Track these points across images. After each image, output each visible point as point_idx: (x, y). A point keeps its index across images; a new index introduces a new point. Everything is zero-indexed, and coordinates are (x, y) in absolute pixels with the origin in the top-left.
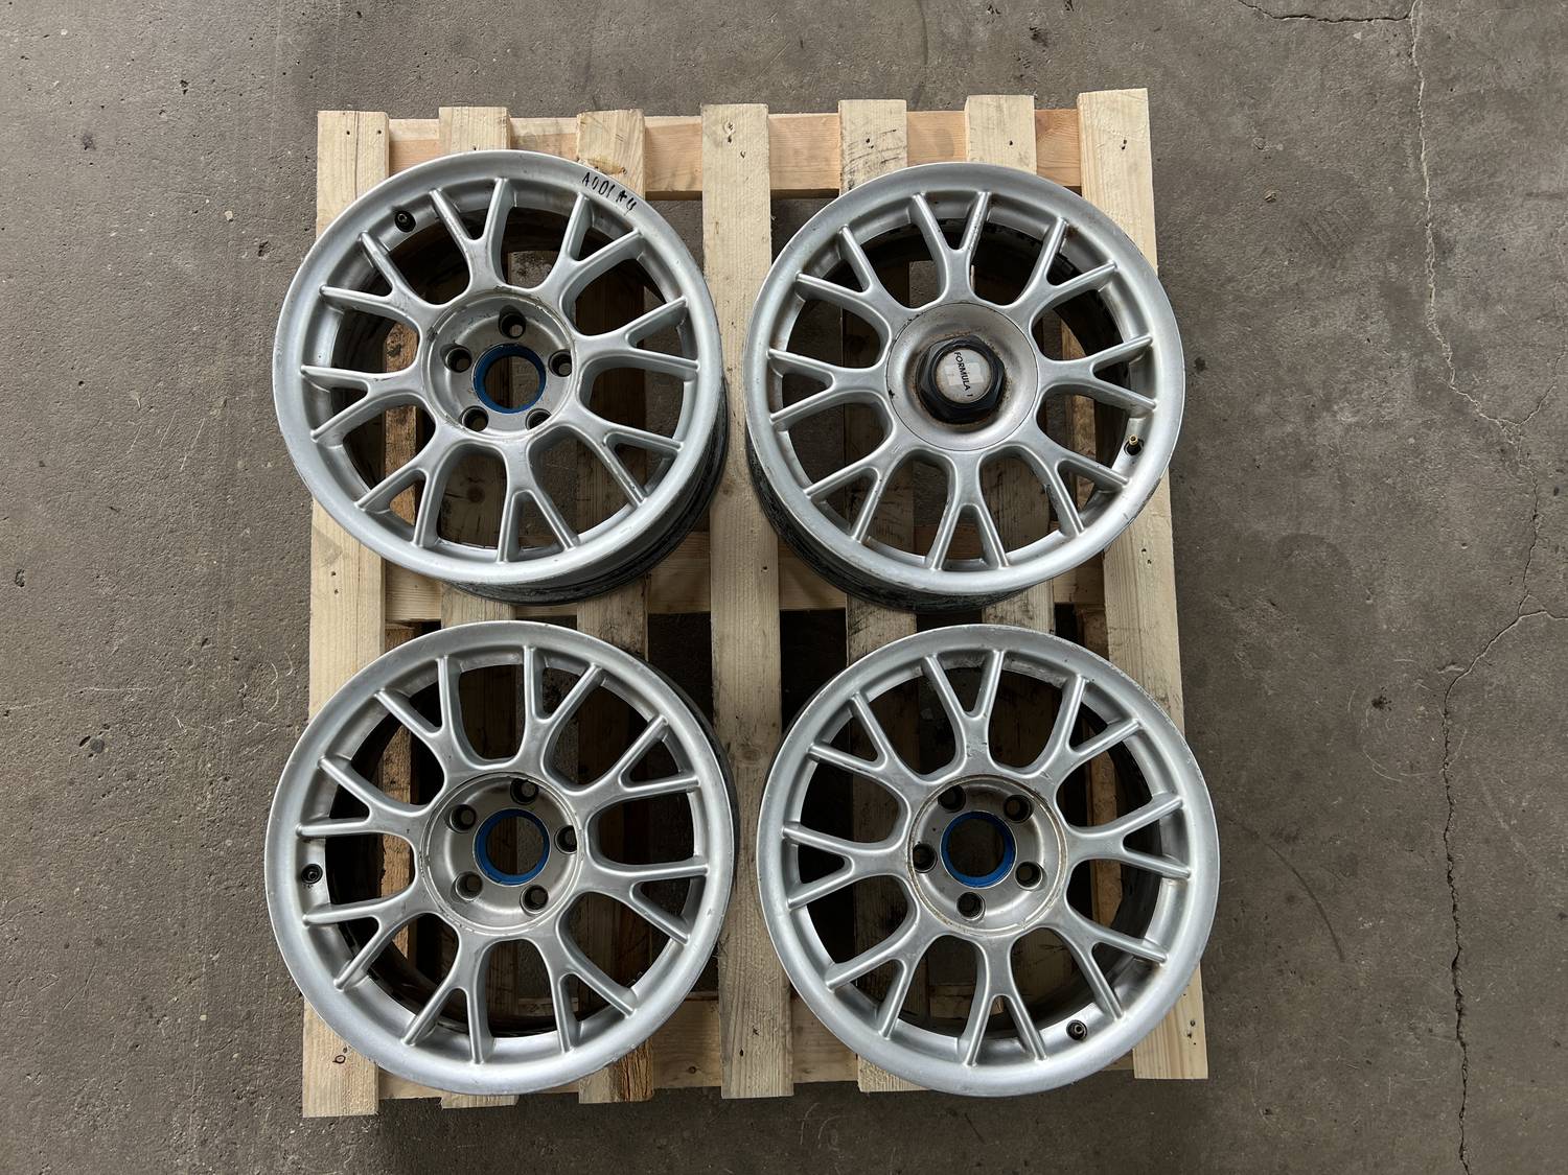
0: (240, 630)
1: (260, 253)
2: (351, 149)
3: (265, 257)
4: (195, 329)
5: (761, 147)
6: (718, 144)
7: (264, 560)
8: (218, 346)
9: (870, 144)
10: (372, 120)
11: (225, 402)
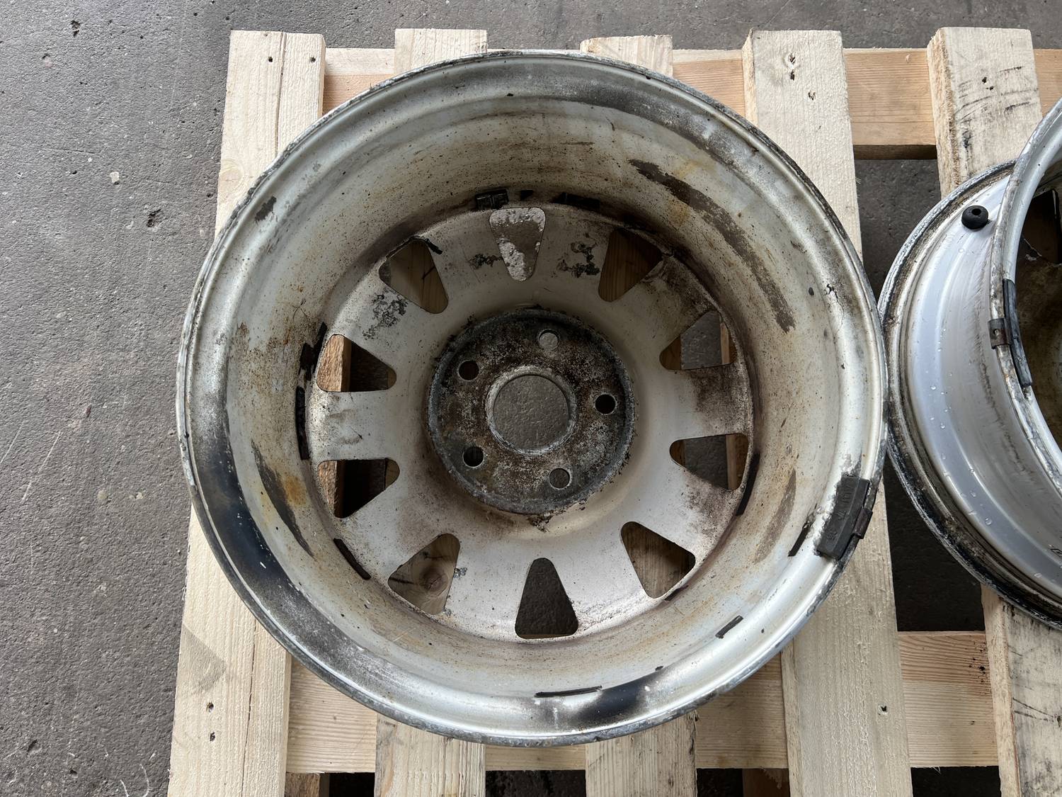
0: (81, 729)
1: (150, 223)
2: (273, 81)
3: (156, 228)
4: (58, 316)
5: (835, 87)
6: (777, 82)
7: (121, 630)
8: (86, 338)
9: (988, 84)
10: (305, 44)
11: (89, 411)
